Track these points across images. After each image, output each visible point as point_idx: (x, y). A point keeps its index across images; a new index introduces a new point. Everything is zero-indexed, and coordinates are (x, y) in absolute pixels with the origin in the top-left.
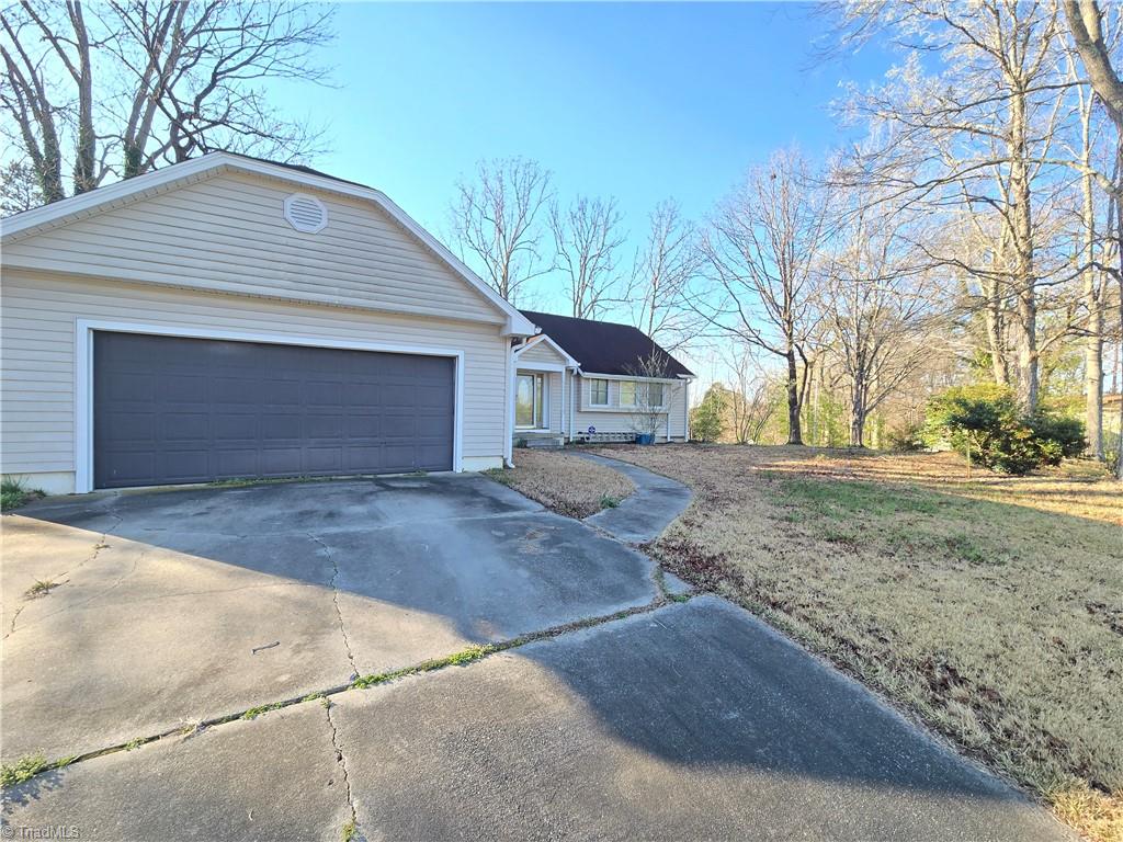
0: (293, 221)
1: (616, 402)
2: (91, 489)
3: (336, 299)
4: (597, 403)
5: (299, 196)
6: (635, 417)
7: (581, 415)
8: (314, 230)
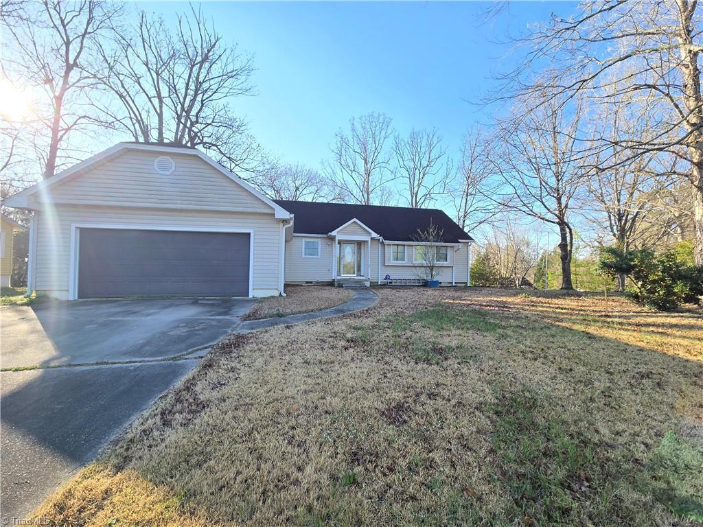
0: (158, 170)
1: (410, 259)
2: (76, 298)
3: (179, 207)
4: (397, 260)
5: (161, 157)
6: (418, 268)
7: (386, 268)
8: (168, 173)
